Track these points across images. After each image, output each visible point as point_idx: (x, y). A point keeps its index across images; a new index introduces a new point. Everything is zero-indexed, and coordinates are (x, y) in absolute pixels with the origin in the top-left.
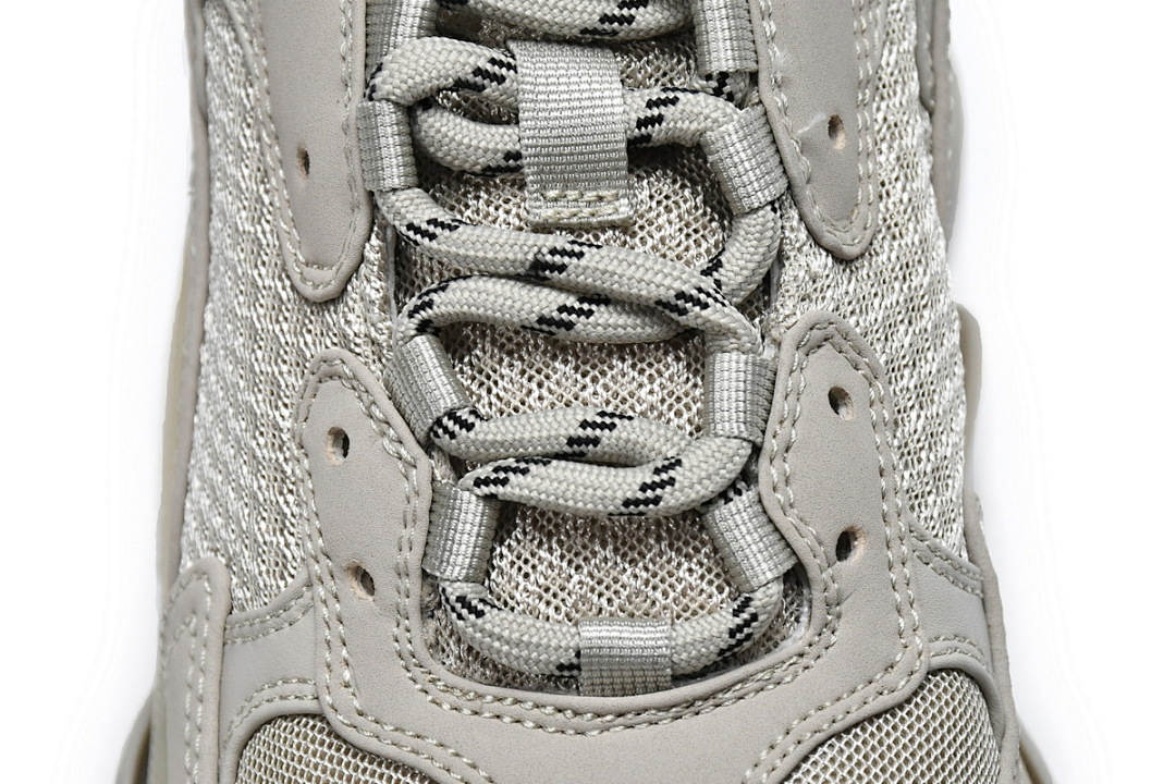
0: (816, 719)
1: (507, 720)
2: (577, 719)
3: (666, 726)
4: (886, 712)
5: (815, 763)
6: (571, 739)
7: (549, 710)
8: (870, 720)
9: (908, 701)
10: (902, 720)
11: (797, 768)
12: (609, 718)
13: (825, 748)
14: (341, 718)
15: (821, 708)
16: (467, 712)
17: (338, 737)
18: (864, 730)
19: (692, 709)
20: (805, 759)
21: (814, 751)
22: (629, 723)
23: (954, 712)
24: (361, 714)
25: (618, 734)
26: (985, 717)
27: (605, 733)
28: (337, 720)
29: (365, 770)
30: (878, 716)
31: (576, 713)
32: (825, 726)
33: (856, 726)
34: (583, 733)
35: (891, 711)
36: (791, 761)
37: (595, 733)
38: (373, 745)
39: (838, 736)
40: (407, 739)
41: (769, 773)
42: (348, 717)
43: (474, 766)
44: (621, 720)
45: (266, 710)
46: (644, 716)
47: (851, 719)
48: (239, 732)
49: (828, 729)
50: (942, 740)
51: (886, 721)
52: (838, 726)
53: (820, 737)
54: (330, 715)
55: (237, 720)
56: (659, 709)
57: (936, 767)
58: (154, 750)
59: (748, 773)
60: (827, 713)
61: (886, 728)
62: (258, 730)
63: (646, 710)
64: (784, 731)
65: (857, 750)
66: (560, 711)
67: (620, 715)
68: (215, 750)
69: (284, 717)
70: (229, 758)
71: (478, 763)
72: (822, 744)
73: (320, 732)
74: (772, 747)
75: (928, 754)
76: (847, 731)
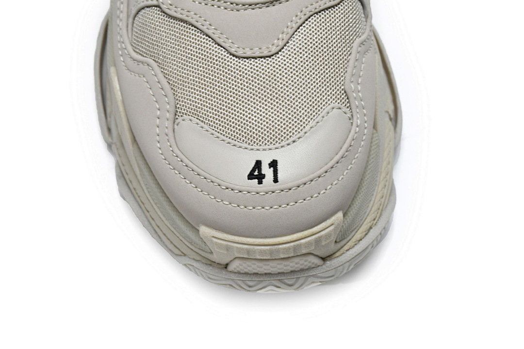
0: (310, 8)
1: (216, 6)
2: (237, 6)
3: (264, 9)
4: (332, 7)
5: (310, 21)
6: (235, 12)
7: (229, 3)
8: (327, 9)
9: (339, 4)
10: (337, 10)
11: (304, 23)
12: (247, 6)
13: (313, 17)
14: (164, 6)
15: (312, 5)
16: (203, 4)
17: (164, 12)
18: (325, 12)
19: (273, 4)
20: (307, 20)
21: (309, 18)
22: (253, 8)
23: (353, 8)
24: (171, 5)
25: (250, 11)
26: (362, 11)
27: (246, 11)
28: (164, 7)
29: (172, 22)
30: (329, 8)
31: (237, 5)
32: (313, 10)
33: (322, 11)
34: (238, 11)
35: (333, 7)
36: (302, 20)
37: (242, 11)
38: (175, 14)
39: (317, 13)
40: (185, 12)
41: (295, 24)
42: (167, 6)
43: (205, 21)
44: (251, 7)
45: (142, 5)
46: (258, 6)
47: (321, 8)
48: (134, 12)
49: (314, 11)
50: (349, 16)
51: (332, 10)
52: (317, 10)
53: (311, 13)
54: (162, 6)
55: (133, 8)
56: (262, 4)
57: (347, 24)
58: (109, 28)
59: (289, 24)
60: (314, 6)
61: (332, 12)
62: (139, 11)
63: (258, 4)
64: (300, 11)
65: (323, 18)
66: (232, 4)
67: (250, 5)
68: (126, 18)
69: (148, 7)
70: (131, 20)
71: (207, 20)
72: (312, 16)
73: (158, 11)
74: (297, 16)
75: (344, 20)
76: (320, 12)
